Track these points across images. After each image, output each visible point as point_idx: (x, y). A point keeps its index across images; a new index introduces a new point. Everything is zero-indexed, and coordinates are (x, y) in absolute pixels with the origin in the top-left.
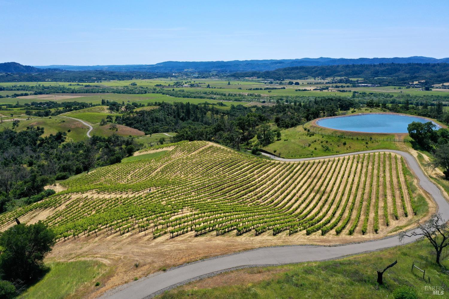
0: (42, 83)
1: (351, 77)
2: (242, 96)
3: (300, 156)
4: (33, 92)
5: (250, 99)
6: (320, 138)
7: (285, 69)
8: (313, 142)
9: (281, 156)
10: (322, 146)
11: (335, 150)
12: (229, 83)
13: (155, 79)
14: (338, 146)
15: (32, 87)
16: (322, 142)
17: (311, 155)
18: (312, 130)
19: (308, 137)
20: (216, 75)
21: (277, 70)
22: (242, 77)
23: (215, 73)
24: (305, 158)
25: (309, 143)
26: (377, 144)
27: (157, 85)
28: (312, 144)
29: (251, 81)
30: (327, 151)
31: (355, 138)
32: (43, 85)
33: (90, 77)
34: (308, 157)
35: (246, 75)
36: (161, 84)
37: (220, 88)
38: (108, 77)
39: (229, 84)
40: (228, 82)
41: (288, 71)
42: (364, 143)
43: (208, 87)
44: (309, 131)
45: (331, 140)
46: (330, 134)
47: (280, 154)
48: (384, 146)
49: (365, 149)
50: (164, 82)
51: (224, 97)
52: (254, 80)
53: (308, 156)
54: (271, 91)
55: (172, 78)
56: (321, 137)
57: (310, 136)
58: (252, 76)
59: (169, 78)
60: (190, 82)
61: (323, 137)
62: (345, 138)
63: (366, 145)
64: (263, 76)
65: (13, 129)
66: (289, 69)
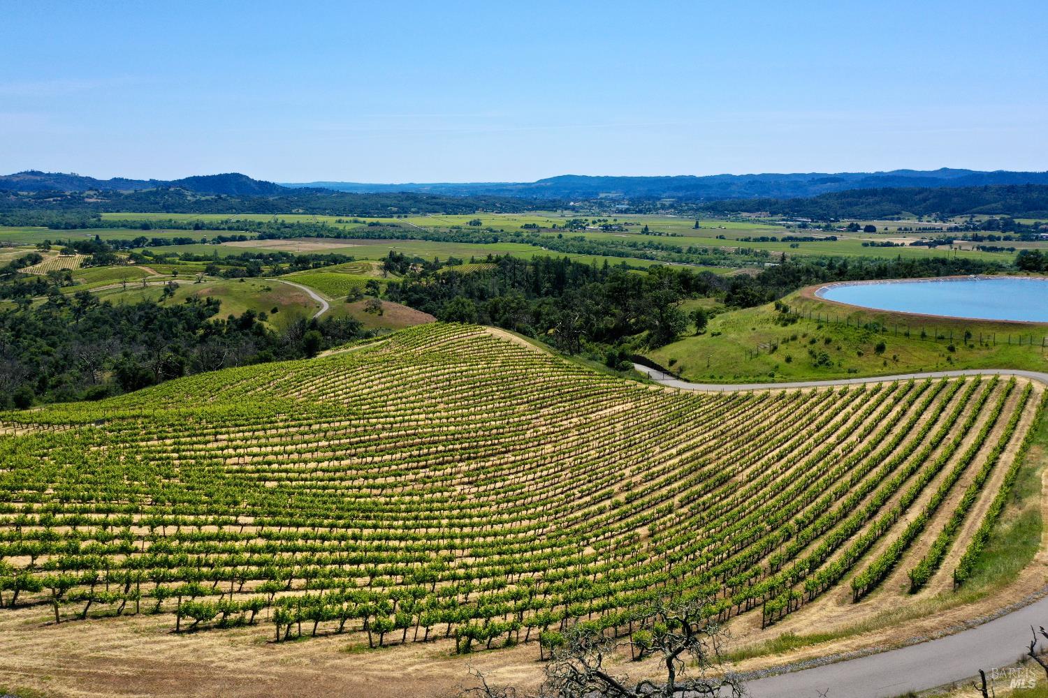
0: (281, 217)
1: (1019, 215)
2: (723, 253)
3: (735, 378)
4: (256, 234)
5: (739, 261)
6: (812, 331)
7: (843, 195)
8: (785, 341)
9: (682, 376)
10: (811, 353)
11: (847, 364)
12: (697, 224)
13: (524, 213)
14: (860, 354)
15: (260, 224)
16: (813, 342)
17: (771, 376)
18: (793, 309)
19: (779, 329)
20: (672, 206)
21: (823, 196)
22: (733, 211)
24: (749, 382)
25: (774, 342)
26: (985, 352)
27: (527, 227)
28: (782, 347)
29: (754, 221)
30: (822, 367)
31: (915, 332)
32: (283, 221)
34: (759, 382)
35: (743, 208)
36: (536, 223)
37: (674, 235)
38: (424, 206)
39: (697, 226)
40: (694, 223)
41: (850, 199)
42: (942, 347)
43: (643, 232)
44: (785, 310)
45: (841, 337)
46: (843, 318)
47: (681, 370)
48: (1005, 359)
49: (940, 367)
50: (546, 219)
51: (675, 255)
52: (761, 218)
53: (757, 379)
54: (797, 245)
55: (565, 212)
56: (816, 326)
57: (785, 325)
58: (758, 210)
59: (559, 211)
60: (605, 221)
61: (819, 327)
62: (884, 330)
63: (947, 356)
64: (787, 210)
65: (161, 300)
66: (853, 193)
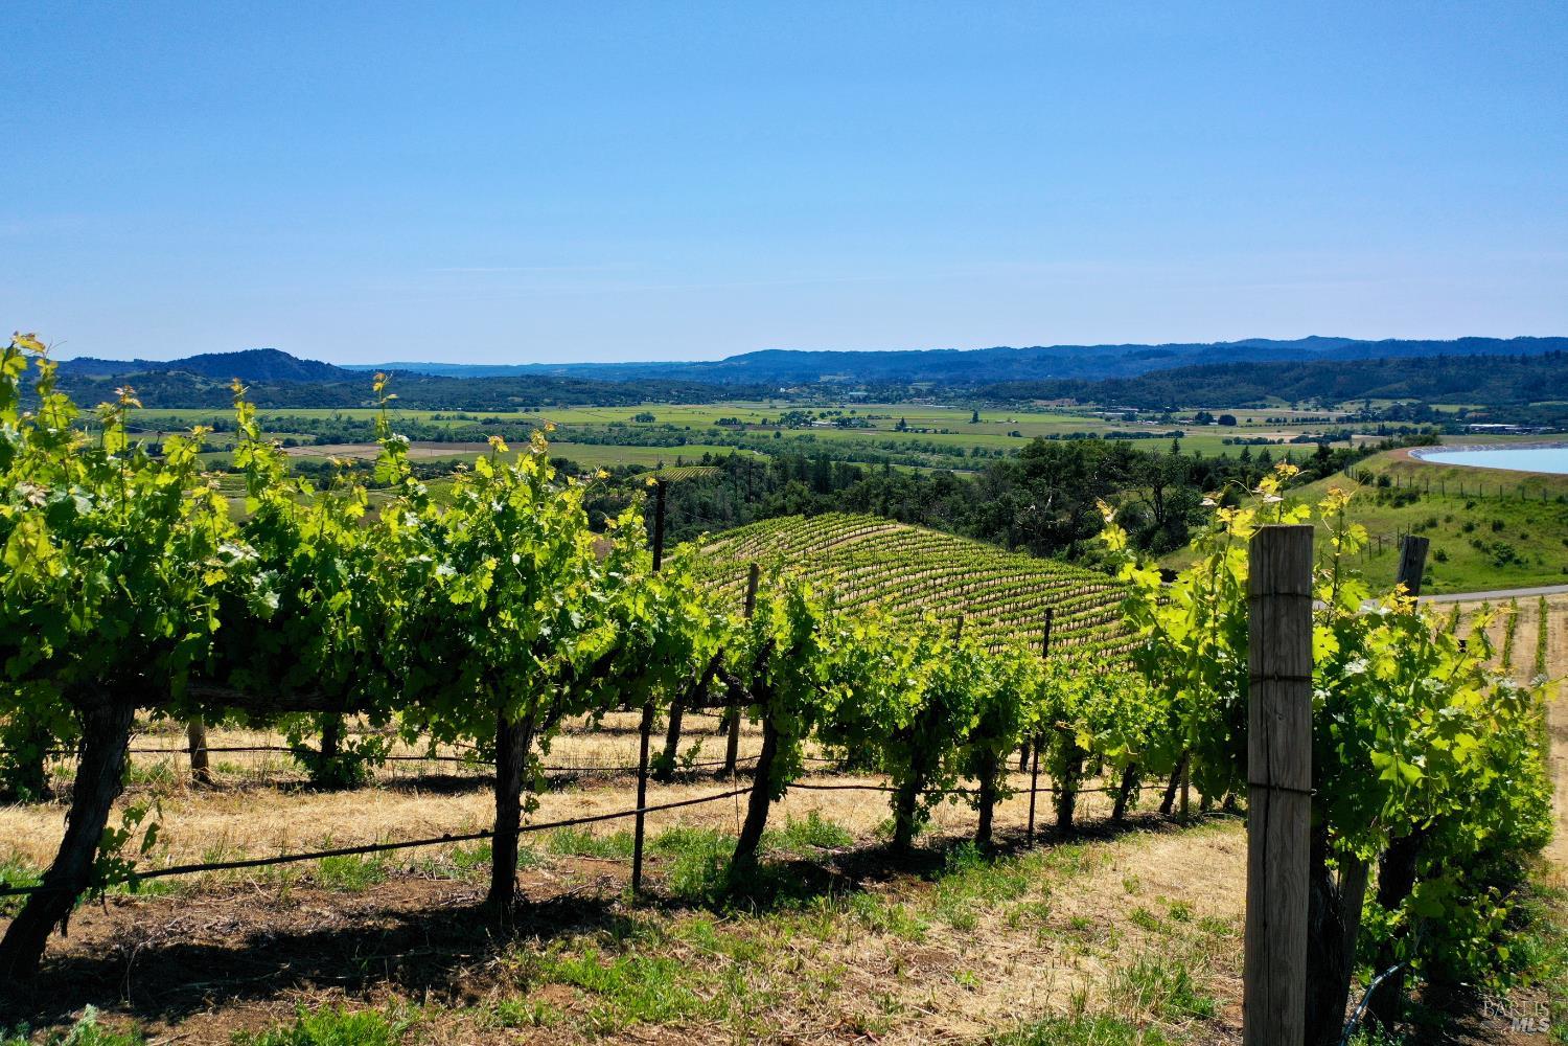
0: (346, 413)
1: (1434, 399)
4: (313, 438)
6: (1457, 510)
7: (1180, 373)
11: (1555, 561)
12: (976, 415)
13: (718, 403)
15: (315, 422)
18: (1402, 481)
20: (931, 392)
21: (1151, 376)
22: (1022, 398)
23: (924, 387)
27: (723, 422)
29: (1055, 413)
32: (350, 418)
33: (503, 396)
35: (1037, 393)
36: (737, 417)
37: (943, 434)
38: (562, 395)
39: (975, 420)
40: (971, 415)
41: (1191, 380)
43: (899, 429)
44: (1384, 482)
45: (1521, 518)
46: (1509, 489)
50: (750, 412)
51: (954, 459)
52: (1066, 408)
55: (776, 402)
58: (1059, 396)
59: (766, 401)
60: (839, 413)
64: (1101, 396)
66: (1194, 371)
